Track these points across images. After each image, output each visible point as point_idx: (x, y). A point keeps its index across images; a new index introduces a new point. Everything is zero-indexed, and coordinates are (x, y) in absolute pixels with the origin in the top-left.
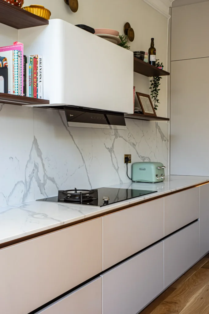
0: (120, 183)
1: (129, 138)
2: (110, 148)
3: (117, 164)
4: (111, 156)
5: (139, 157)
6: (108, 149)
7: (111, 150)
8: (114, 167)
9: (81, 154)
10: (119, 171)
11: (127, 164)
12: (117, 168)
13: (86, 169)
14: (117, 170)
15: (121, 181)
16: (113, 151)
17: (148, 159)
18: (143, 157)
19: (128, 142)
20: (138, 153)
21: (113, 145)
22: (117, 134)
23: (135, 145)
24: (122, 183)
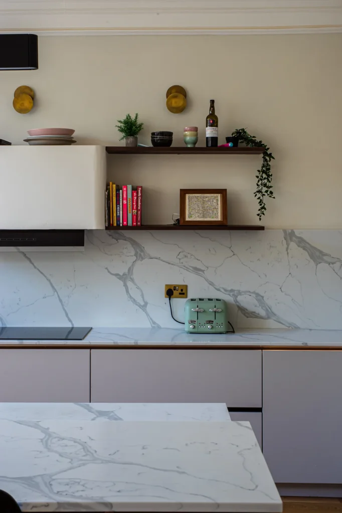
0: (153, 327)
1: (180, 259)
2: (121, 274)
3: (143, 297)
4: (125, 285)
5: (218, 290)
6: (116, 275)
7: (124, 278)
8: (134, 301)
9: (49, 281)
10: (148, 308)
11: (170, 300)
12: (142, 303)
13: (61, 301)
14: (144, 307)
15: (154, 323)
16: (132, 280)
17: (254, 295)
18: (232, 291)
19: (178, 266)
20: (211, 284)
21: (130, 270)
22: (142, 254)
23: (203, 271)
24: (156, 327)
